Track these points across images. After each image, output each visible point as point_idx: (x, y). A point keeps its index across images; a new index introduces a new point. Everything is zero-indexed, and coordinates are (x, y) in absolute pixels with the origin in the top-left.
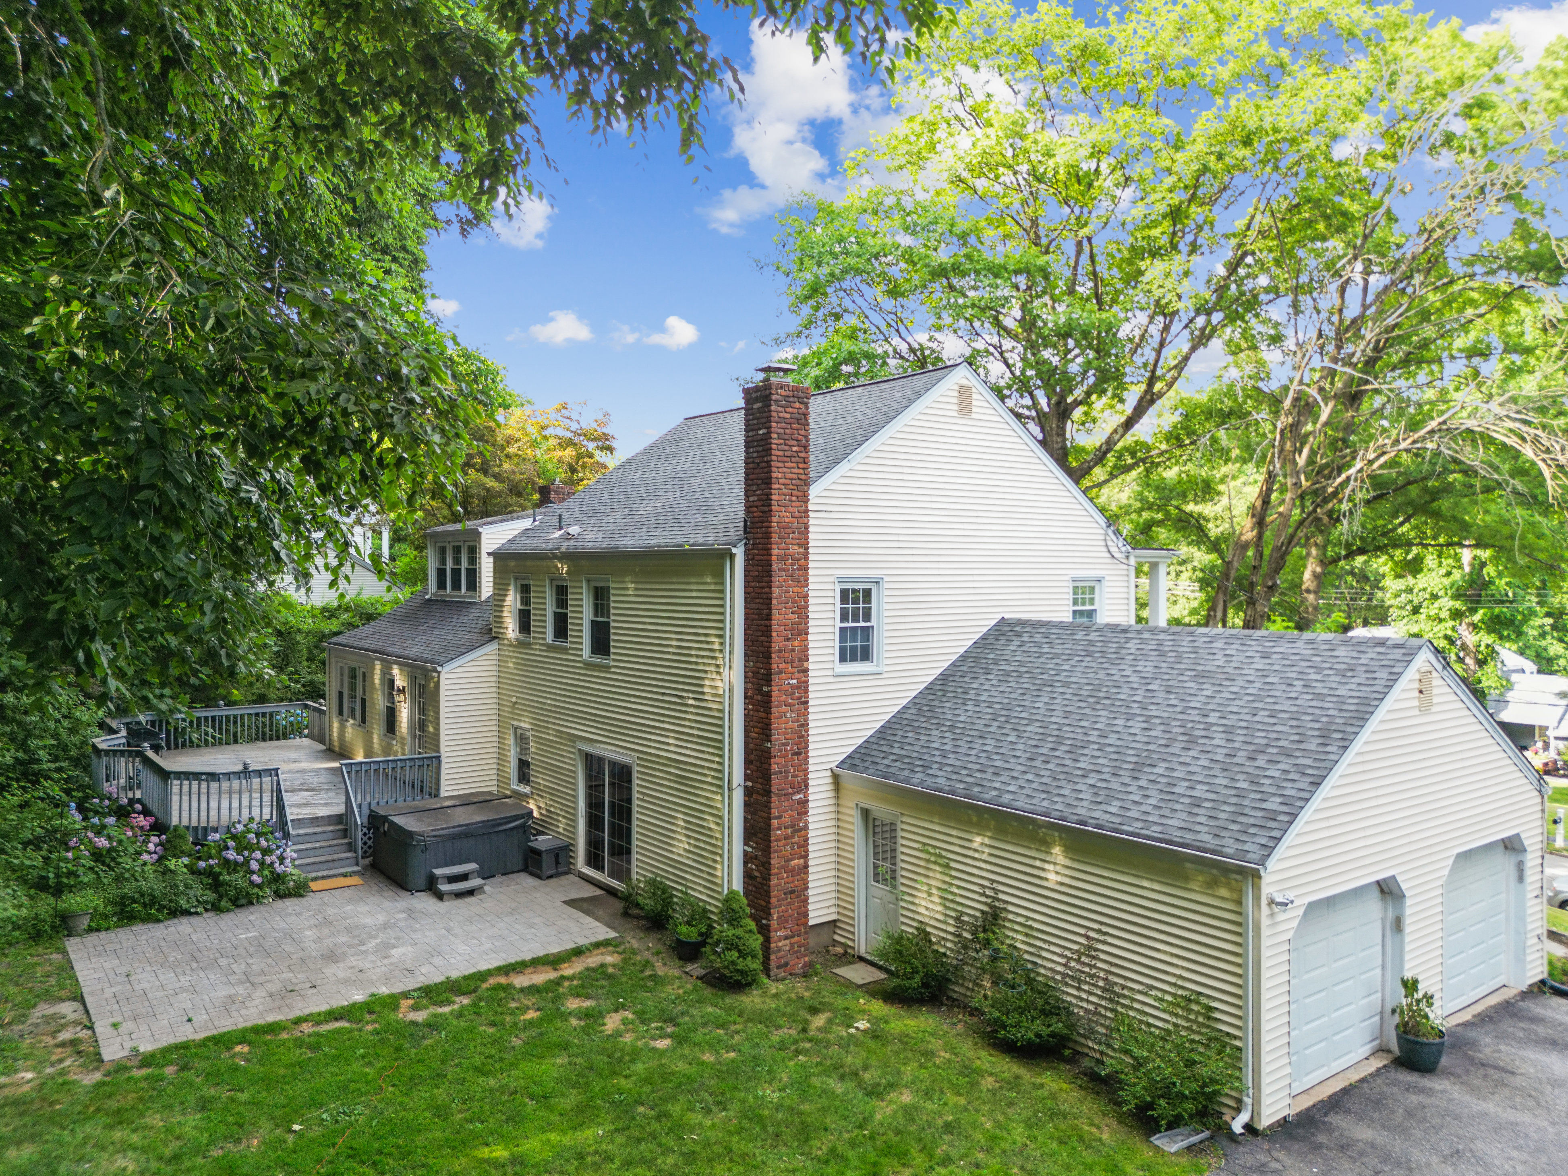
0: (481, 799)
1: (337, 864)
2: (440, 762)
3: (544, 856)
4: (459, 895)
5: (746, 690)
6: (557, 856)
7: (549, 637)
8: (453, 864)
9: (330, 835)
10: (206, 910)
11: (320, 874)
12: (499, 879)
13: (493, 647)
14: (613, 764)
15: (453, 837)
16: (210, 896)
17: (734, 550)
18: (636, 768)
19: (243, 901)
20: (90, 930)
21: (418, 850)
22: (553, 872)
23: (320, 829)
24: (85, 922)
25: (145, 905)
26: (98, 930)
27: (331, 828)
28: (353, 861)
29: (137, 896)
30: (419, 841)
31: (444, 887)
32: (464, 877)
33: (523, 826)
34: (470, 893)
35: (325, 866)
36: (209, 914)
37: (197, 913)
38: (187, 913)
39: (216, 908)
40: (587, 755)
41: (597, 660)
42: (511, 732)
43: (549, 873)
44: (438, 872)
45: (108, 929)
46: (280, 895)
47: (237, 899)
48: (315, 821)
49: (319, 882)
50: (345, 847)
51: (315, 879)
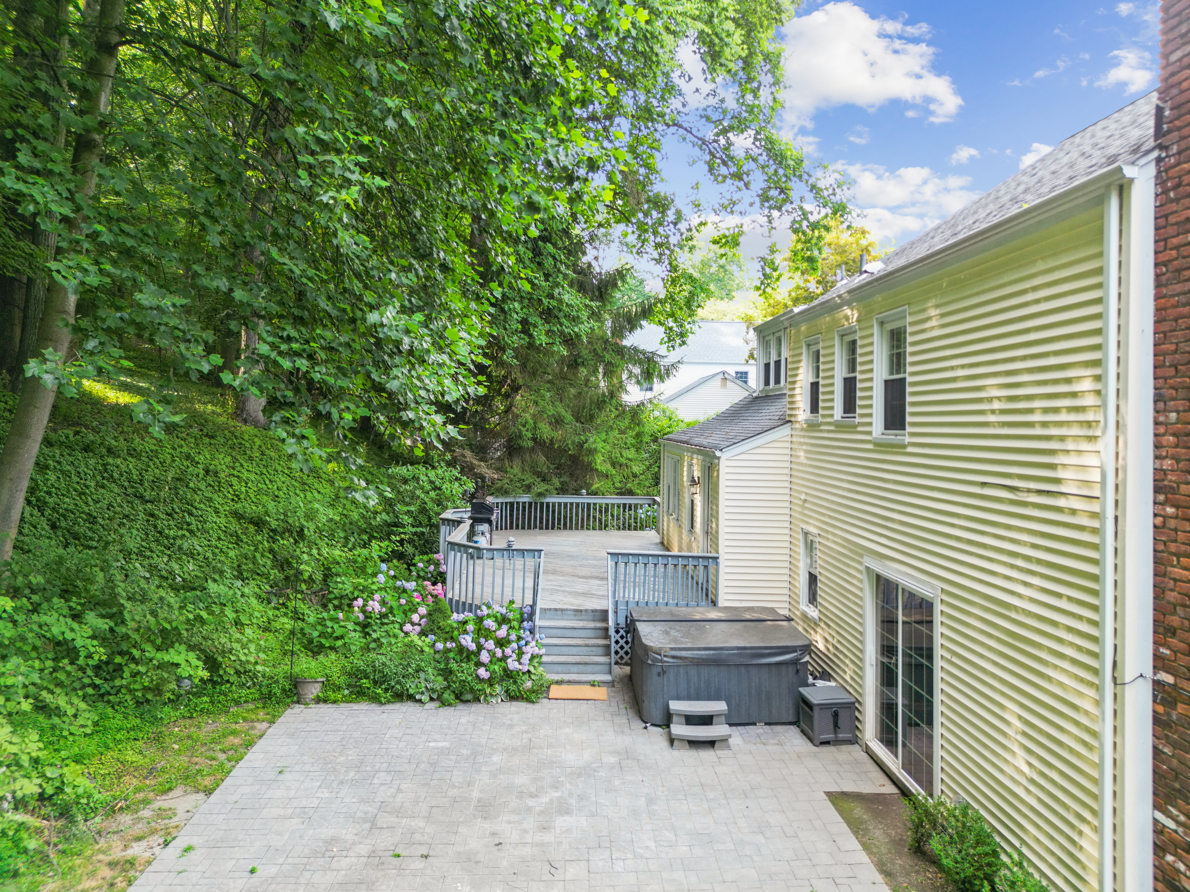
0: (756, 616)
1: (589, 668)
2: (717, 564)
3: (816, 710)
4: (694, 744)
5: (1159, 476)
6: (836, 715)
7: (838, 412)
8: (698, 697)
9: (590, 633)
10: (432, 699)
11: (566, 677)
12: (760, 729)
13: (784, 431)
14: (911, 596)
15: (700, 663)
16: (439, 683)
17: (1129, 171)
18: (938, 607)
19: (469, 697)
20: (318, 700)
21: (655, 671)
22: (831, 736)
23: (581, 624)
24: (314, 691)
25: (375, 682)
26: (325, 701)
27: (592, 625)
28: (606, 668)
29: (369, 670)
30: (655, 660)
31: (679, 729)
32: (706, 720)
33: (795, 662)
34: (711, 744)
35: (575, 668)
36: (433, 705)
37: (420, 701)
38: (411, 698)
39: (439, 699)
40: (878, 577)
41: (892, 436)
42: (801, 537)
43: (825, 737)
44: (675, 706)
45: (335, 702)
46: (512, 697)
47: (461, 693)
48: (578, 612)
49: (564, 687)
50: (601, 650)
51: (558, 683)
